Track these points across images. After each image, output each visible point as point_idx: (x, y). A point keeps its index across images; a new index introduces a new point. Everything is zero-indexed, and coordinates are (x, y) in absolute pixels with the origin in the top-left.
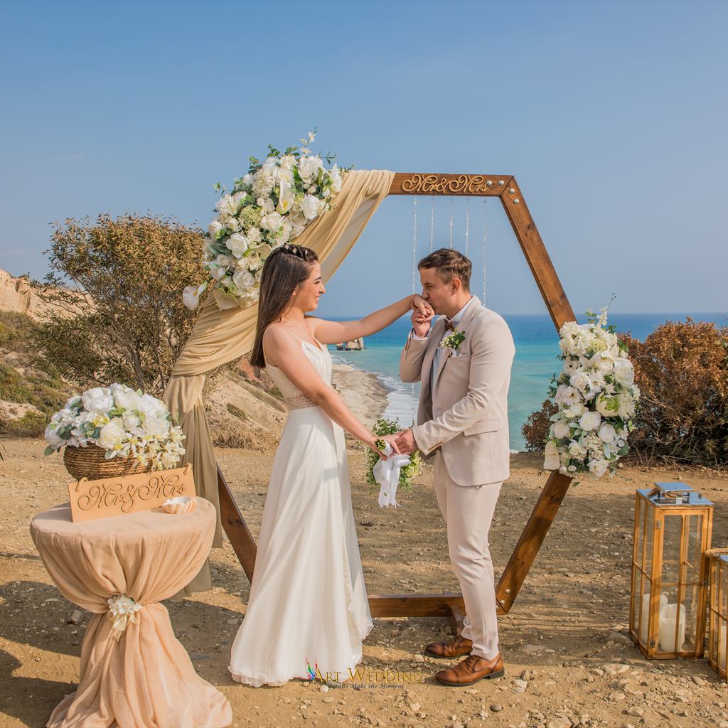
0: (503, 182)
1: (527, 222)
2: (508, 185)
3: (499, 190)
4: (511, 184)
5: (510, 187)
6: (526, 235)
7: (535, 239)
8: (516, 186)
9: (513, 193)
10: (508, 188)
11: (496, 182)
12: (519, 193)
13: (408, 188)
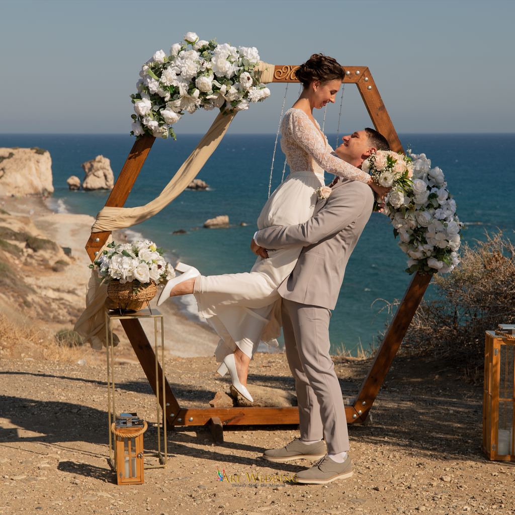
0: (358, 72)
1: (378, 105)
2: (363, 75)
3: (356, 78)
4: (366, 74)
5: (364, 76)
6: (377, 115)
7: (385, 118)
8: (370, 75)
9: (367, 81)
10: (363, 77)
11: (353, 72)
12: (372, 81)
13: (279, 76)
